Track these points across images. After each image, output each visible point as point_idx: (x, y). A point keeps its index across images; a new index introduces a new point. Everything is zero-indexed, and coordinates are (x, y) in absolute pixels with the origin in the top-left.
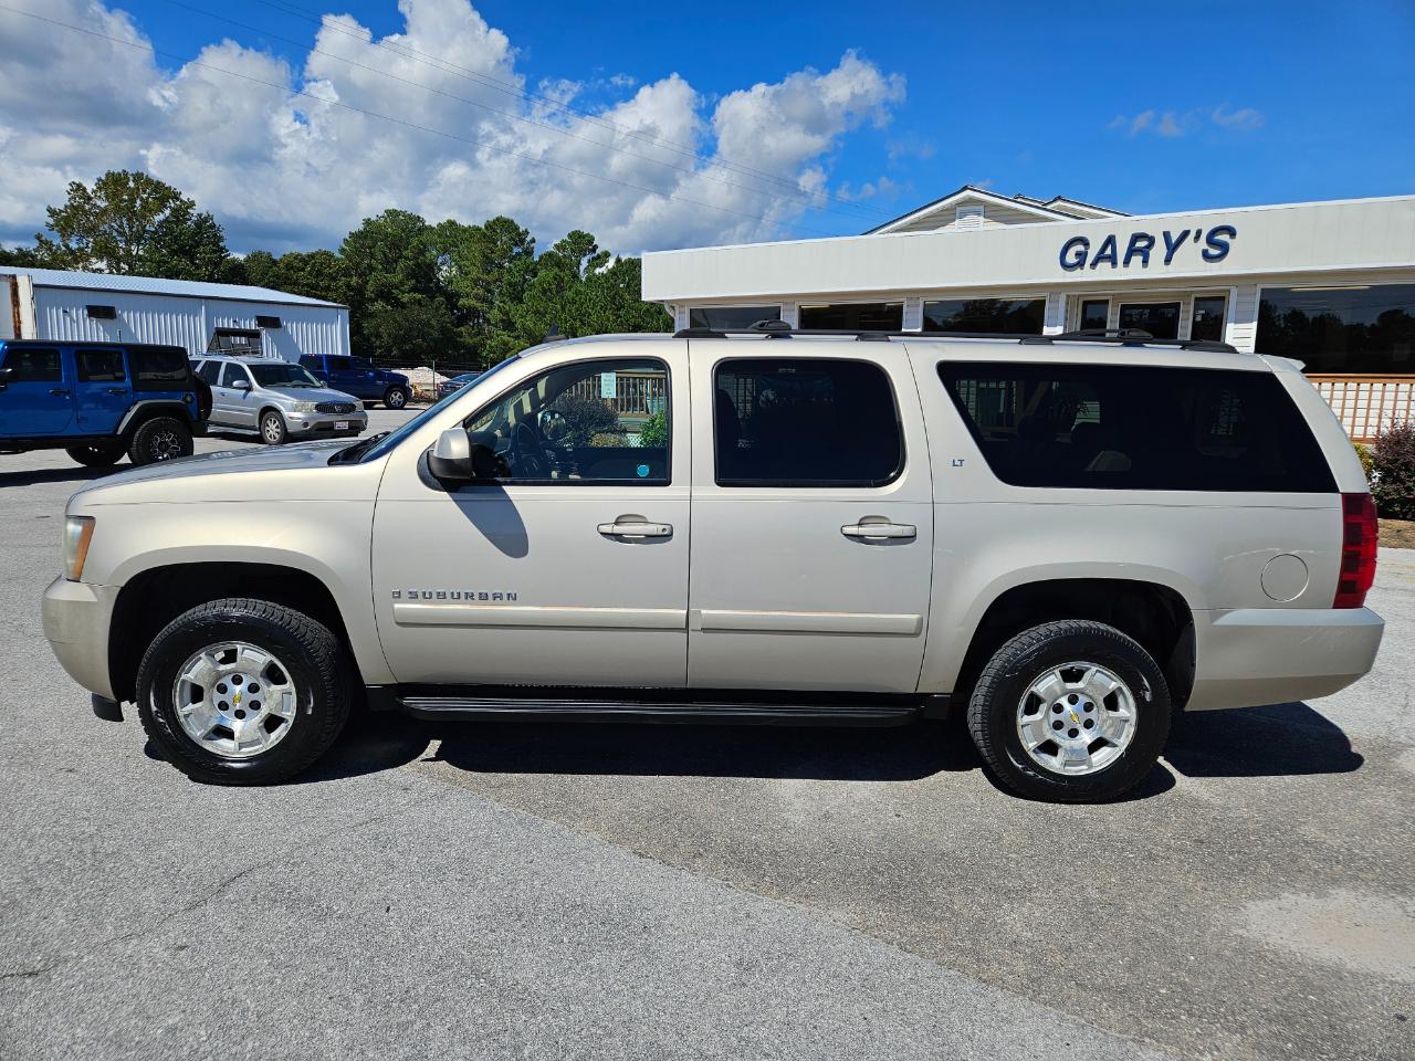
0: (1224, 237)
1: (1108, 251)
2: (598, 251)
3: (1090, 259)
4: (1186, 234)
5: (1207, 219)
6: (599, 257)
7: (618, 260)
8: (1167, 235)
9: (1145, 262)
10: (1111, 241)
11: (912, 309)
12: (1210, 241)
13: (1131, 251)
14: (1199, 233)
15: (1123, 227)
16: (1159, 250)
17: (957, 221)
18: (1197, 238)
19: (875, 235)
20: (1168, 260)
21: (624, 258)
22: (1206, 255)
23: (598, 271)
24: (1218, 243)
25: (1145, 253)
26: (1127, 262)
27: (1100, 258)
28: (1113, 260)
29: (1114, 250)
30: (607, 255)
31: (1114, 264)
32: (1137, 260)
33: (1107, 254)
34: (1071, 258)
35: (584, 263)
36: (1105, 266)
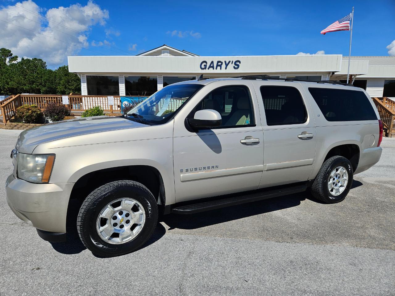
0: (238, 63)
1: (212, 65)
2: (13, 56)
3: (208, 67)
4: (230, 62)
5: (234, 58)
6: (13, 58)
7: (23, 59)
8: (225, 62)
9: (221, 68)
10: (212, 62)
11: (160, 78)
12: (235, 64)
13: (217, 66)
14: (232, 62)
15: (215, 59)
16: (224, 66)
17: (162, 54)
18: (232, 63)
19: (140, 56)
20: (226, 68)
21: (25, 58)
22: (234, 68)
23: (14, 62)
24: (237, 64)
25: (220, 66)
26: (216, 68)
27: (210, 67)
28: (213, 67)
29: (213, 65)
30: (17, 57)
31: (213, 69)
32: (219, 68)
33: (212, 66)
34: (203, 67)
35: (8, 60)
36: (211, 69)
